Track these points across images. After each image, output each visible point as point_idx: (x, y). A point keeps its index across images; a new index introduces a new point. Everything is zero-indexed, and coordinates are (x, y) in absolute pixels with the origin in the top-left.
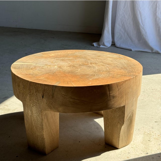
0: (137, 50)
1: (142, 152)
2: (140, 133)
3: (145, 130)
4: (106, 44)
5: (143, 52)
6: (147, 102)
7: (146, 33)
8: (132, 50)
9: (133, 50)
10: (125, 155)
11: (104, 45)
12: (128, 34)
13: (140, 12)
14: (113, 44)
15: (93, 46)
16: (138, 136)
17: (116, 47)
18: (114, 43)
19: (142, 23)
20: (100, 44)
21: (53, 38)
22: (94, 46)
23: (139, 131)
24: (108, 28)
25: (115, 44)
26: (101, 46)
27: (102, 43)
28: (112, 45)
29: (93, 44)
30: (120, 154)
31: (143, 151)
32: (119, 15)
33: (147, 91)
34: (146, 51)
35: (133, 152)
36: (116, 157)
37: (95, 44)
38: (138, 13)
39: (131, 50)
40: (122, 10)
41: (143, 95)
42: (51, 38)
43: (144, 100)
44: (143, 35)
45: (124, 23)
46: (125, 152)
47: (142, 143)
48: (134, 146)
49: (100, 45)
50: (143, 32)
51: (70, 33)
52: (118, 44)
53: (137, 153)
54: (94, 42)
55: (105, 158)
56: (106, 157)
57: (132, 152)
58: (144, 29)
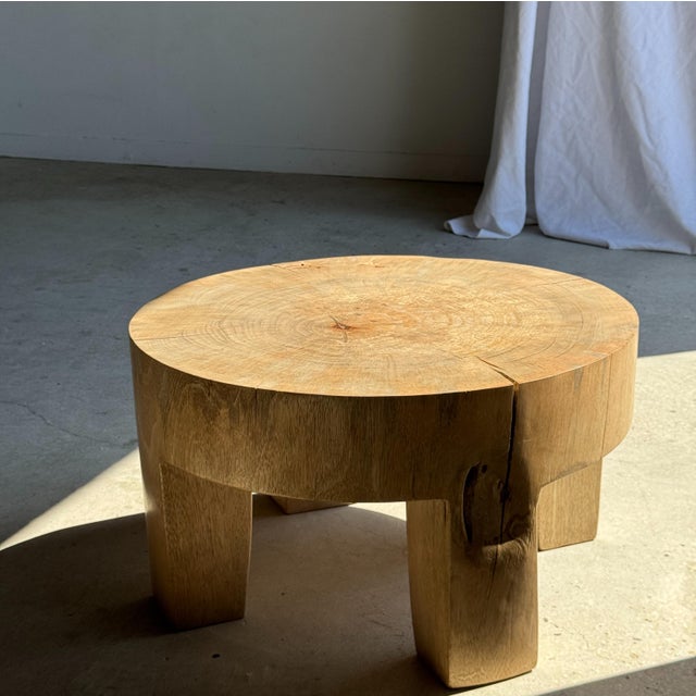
0: (631, 247)
1: (685, 637)
2: (672, 569)
3: (690, 554)
4: (502, 224)
5: (653, 254)
6: (689, 451)
7: (666, 175)
8: (611, 247)
9: (613, 245)
10: (621, 646)
11: (493, 227)
12: (591, 182)
13: (640, 94)
14: (532, 225)
15: (446, 234)
16: (667, 580)
17: (541, 233)
18: (536, 219)
19: (650, 138)
20: (478, 225)
21: (282, 202)
22: (451, 232)
23: (667, 559)
24: (515, 160)
25: (540, 223)
26: (483, 233)
27: (487, 220)
28: (526, 226)
29: (449, 226)
30: (604, 642)
31: (690, 631)
32: (553, 107)
33: (685, 410)
34: (669, 250)
35: (651, 636)
36: (590, 654)
37: (456, 225)
38: (634, 96)
39: (607, 248)
40: (565, 85)
41: (673, 425)
42: (274, 202)
43: (675, 444)
44: (653, 186)
45: (574, 137)
46: (621, 638)
47: (683, 605)
48: (654, 617)
49: (478, 230)
50: (655, 174)
51: (346, 181)
52: (550, 223)
53: (669, 640)
54: (451, 218)
55: (548, 657)
56: (552, 656)
57: (648, 635)
58: (658, 162)
